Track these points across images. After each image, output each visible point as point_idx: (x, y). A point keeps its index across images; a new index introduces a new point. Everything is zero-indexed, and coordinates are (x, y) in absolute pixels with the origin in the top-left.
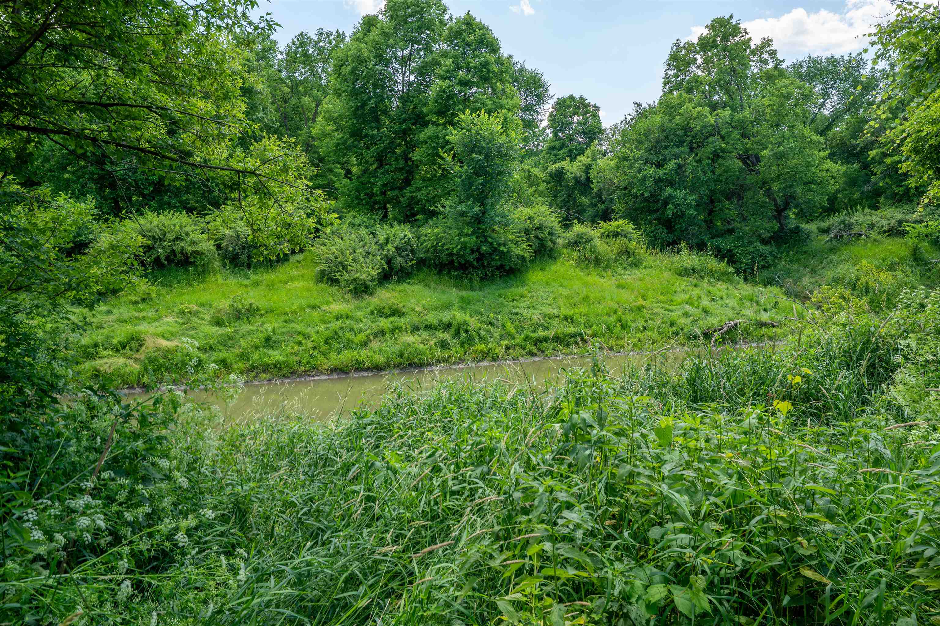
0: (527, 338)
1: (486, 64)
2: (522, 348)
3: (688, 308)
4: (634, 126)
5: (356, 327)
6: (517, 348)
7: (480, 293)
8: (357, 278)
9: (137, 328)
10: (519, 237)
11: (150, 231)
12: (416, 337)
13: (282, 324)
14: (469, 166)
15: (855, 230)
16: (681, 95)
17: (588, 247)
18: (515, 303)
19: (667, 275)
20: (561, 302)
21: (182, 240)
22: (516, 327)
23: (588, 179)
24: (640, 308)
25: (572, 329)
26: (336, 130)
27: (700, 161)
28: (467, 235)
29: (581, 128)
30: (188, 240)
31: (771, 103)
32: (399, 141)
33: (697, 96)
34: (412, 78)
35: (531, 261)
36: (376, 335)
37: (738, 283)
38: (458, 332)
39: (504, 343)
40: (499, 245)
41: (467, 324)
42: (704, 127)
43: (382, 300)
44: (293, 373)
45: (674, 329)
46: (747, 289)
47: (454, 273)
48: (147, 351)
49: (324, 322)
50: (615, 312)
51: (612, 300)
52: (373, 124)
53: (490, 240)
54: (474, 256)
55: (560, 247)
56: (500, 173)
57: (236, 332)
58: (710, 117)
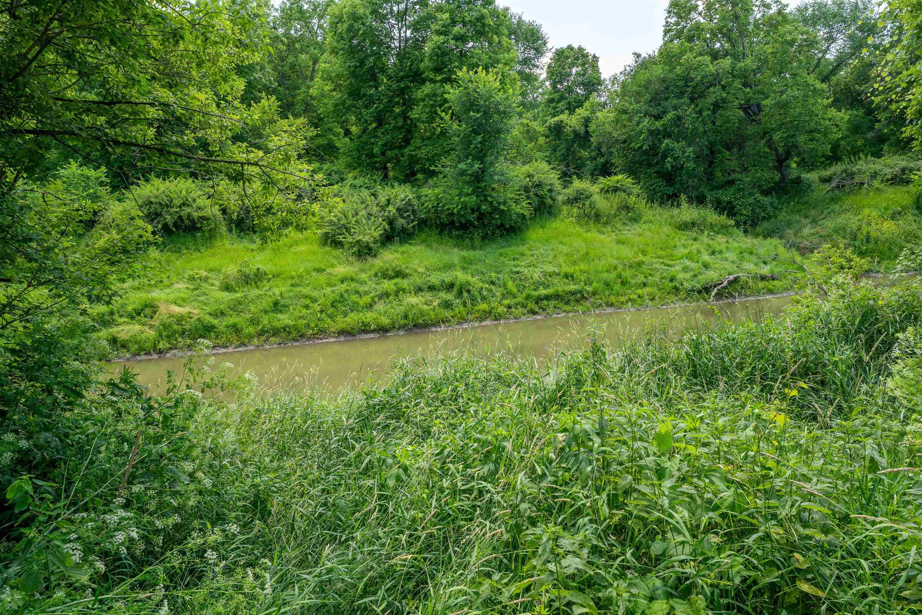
0: (528, 297)
1: (481, 18)
2: (524, 306)
3: (688, 263)
4: (634, 77)
5: (361, 289)
6: (519, 307)
7: (481, 252)
8: (360, 240)
9: (150, 296)
10: (519, 195)
11: (156, 197)
12: (420, 298)
13: (289, 288)
14: (467, 125)
15: (857, 179)
16: (682, 44)
17: (587, 203)
18: (516, 262)
19: (666, 229)
20: (561, 260)
21: (188, 205)
22: (518, 286)
23: (587, 132)
24: (640, 264)
25: (572, 287)
26: (334, 90)
27: (700, 112)
28: (467, 195)
29: (580, 79)
30: (194, 206)
31: (775, 50)
32: (397, 100)
33: (698, 44)
34: (409, 33)
35: (531, 219)
36: (380, 297)
37: (738, 236)
38: (460, 293)
39: (506, 302)
40: (499, 203)
41: (469, 284)
42: (704, 77)
43: (385, 262)
44: (302, 336)
45: (674, 284)
46: (748, 242)
47: (455, 233)
48: (160, 317)
49: (330, 285)
50: (615, 268)
51: (612, 256)
52: (371, 83)
53: (489, 199)
54: (475, 215)
55: (560, 203)
56: (499, 131)
57: (245, 297)
58: (711, 66)
